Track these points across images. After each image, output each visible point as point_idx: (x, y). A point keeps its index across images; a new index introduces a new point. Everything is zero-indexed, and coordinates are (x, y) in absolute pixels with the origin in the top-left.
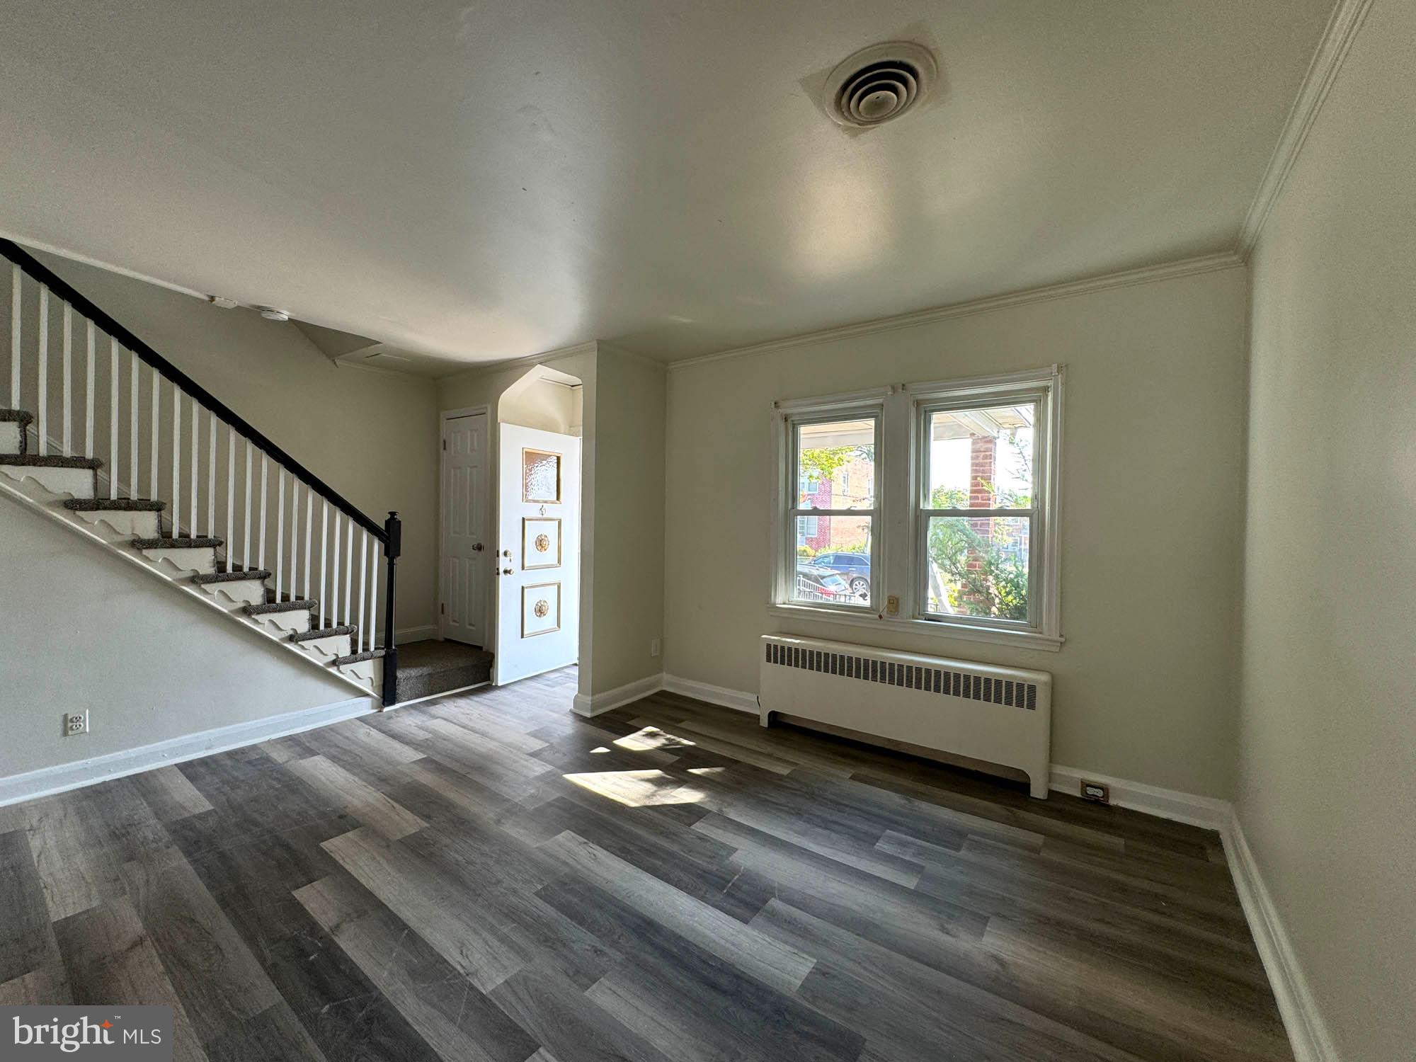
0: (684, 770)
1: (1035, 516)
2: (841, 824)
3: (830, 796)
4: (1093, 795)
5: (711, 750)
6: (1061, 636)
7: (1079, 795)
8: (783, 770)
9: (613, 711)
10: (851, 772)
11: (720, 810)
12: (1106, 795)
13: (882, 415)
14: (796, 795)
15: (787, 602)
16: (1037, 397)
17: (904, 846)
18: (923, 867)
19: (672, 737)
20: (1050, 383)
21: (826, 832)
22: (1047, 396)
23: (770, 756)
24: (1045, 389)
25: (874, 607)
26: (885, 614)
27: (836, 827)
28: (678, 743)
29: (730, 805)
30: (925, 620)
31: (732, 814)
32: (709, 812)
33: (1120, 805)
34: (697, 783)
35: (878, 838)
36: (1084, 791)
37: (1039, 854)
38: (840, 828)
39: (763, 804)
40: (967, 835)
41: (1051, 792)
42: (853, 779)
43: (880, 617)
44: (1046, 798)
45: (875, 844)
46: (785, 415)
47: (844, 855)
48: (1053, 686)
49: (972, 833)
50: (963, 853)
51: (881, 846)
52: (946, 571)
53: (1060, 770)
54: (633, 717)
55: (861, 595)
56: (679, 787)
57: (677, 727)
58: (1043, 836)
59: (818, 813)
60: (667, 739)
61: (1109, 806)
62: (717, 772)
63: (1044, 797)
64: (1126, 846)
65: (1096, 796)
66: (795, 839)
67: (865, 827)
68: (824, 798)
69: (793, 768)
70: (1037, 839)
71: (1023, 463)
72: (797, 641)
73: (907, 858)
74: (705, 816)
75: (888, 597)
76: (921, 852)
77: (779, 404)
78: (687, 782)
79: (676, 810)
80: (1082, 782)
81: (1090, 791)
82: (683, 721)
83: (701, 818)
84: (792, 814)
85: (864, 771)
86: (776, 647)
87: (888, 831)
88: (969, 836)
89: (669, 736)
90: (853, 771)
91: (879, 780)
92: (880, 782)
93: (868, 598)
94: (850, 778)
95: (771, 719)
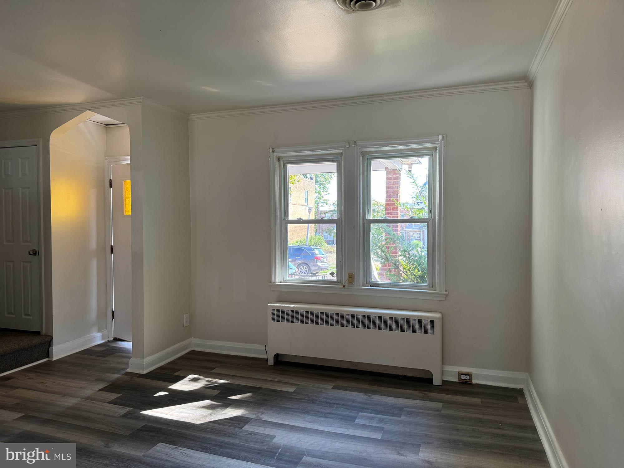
0: (226, 398)
1: (430, 222)
2: (333, 414)
3: (323, 400)
4: (464, 379)
5: (240, 384)
6: (446, 291)
7: (457, 381)
8: (292, 389)
9: (161, 368)
10: (332, 385)
11: (258, 417)
12: (471, 379)
13: (342, 160)
14: (302, 402)
15: (283, 281)
16: (430, 153)
17: (371, 419)
18: (384, 428)
19: (210, 379)
20: (438, 145)
21: (326, 419)
22: (436, 152)
23: (280, 382)
24: (435, 149)
25: (339, 281)
26: (346, 284)
27: (330, 416)
28: (215, 382)
29: (263, 413)
30: (370, 286)
31: (266, 418)
32: (251, 419)
33: (478, 383)
34: (237, 404)
35: (356, 418)
36: (460, 378)
37: (441, 412)
38: (333, 416)
39: (284, 410)
40: (403, 408)
41: (444, 382)
42: (333, 389)
43: (344, 286)
44: (441, 384)
45: (355, 421)
46: (279, 157)
47: (340, 429)
48: (443, 319)
49: (406, 408)
50: (403, 418)
51: (357, 421)
52: (378, 257)
53: (448, 368)
54: (178, 370)
55: (330, 274)
56: (226, 408)
57: (212, 373)
58: (442, 403)
59: (319, 410)
60: (207, 381)
61: (471, 384)
62: (248, 396)
63: (440, 384)
64: (482, 402)
65: (466, 379)
66: (309, 426)
67: (347, 413)
68: (320, 401)
69: (296, 387)
70: (439, 405)
71: (416, 188)
72: (292, 306)
73: (374, 425)
74: (249, 421)
75: (348, 274)
76: (381, 421)
77: (274, 149)
78: (231, 404)
79: (229, 421)
80: (458, 373)
81: (463, 377)
82: (214, 369)
83: (247, 423)
84: (303, 412)
85: (340, 383)
86: (278, 311)
87: (360, 413)
88: (405, 409)
89: (207, 379)
90: (334, 384)
91: (349, 387)
92: (350, 388)
93: (335, 275)
94: (332, 388)
95: (275, 360)
